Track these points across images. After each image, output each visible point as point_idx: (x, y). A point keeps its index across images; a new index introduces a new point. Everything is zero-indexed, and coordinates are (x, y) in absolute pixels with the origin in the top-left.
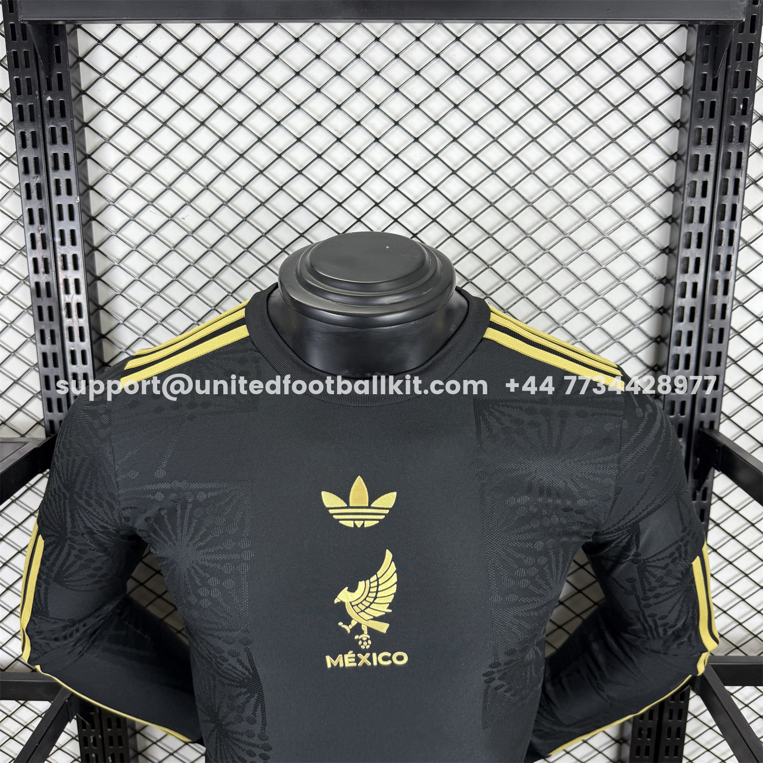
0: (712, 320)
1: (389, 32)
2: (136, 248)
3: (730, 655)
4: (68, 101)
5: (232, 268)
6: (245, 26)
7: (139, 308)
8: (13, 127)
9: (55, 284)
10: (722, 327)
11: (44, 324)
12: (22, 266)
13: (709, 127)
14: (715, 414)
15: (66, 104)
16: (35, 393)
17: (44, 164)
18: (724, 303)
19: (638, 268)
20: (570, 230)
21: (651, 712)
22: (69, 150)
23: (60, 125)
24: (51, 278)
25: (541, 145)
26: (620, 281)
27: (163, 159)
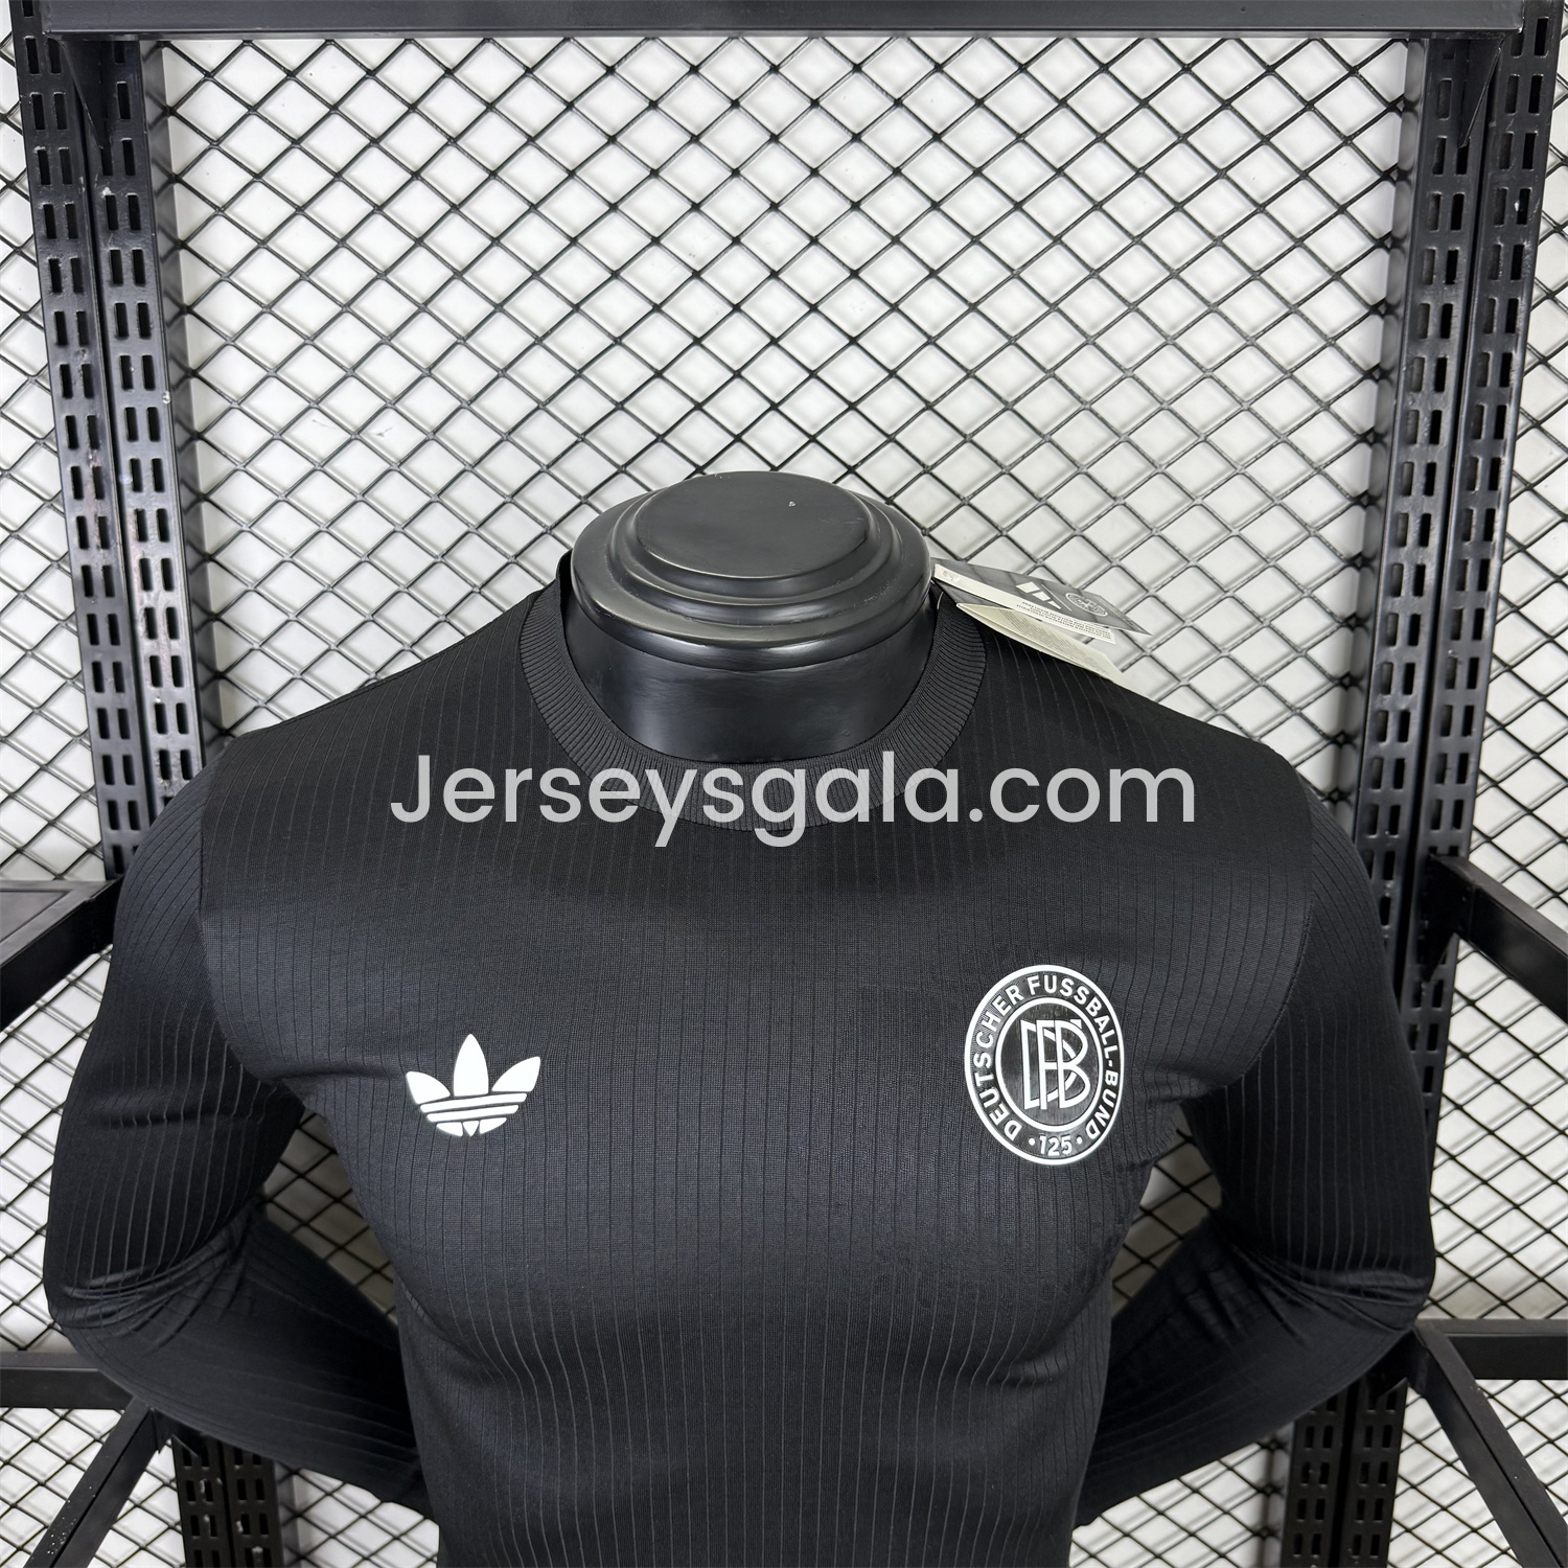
0: (1456, 643)
1: (799, 55)
2: (286, 496)
3: (1490, 1317)
4: (146, 196)
5: (480, 536)
6: (505, 41)
7: (292, 617)
8: (33, 249)
9: (122, 570)
10: (1475, 655)
11: (99, 651)
12: (54, 533)
13: (1451, 249)
14: (1460, 831)
15: (141, 203)
16: (83, 790)
17: (97, 326)
18: (1479, 606)
19: (1306, 533)
20: (1169, 458)
21: (1329, 1432)
22: (148, 296)
23: (128, 246)
24: (113, 557)
25: (1108, 286)
26: (1268, 562)
27: (340, 314)
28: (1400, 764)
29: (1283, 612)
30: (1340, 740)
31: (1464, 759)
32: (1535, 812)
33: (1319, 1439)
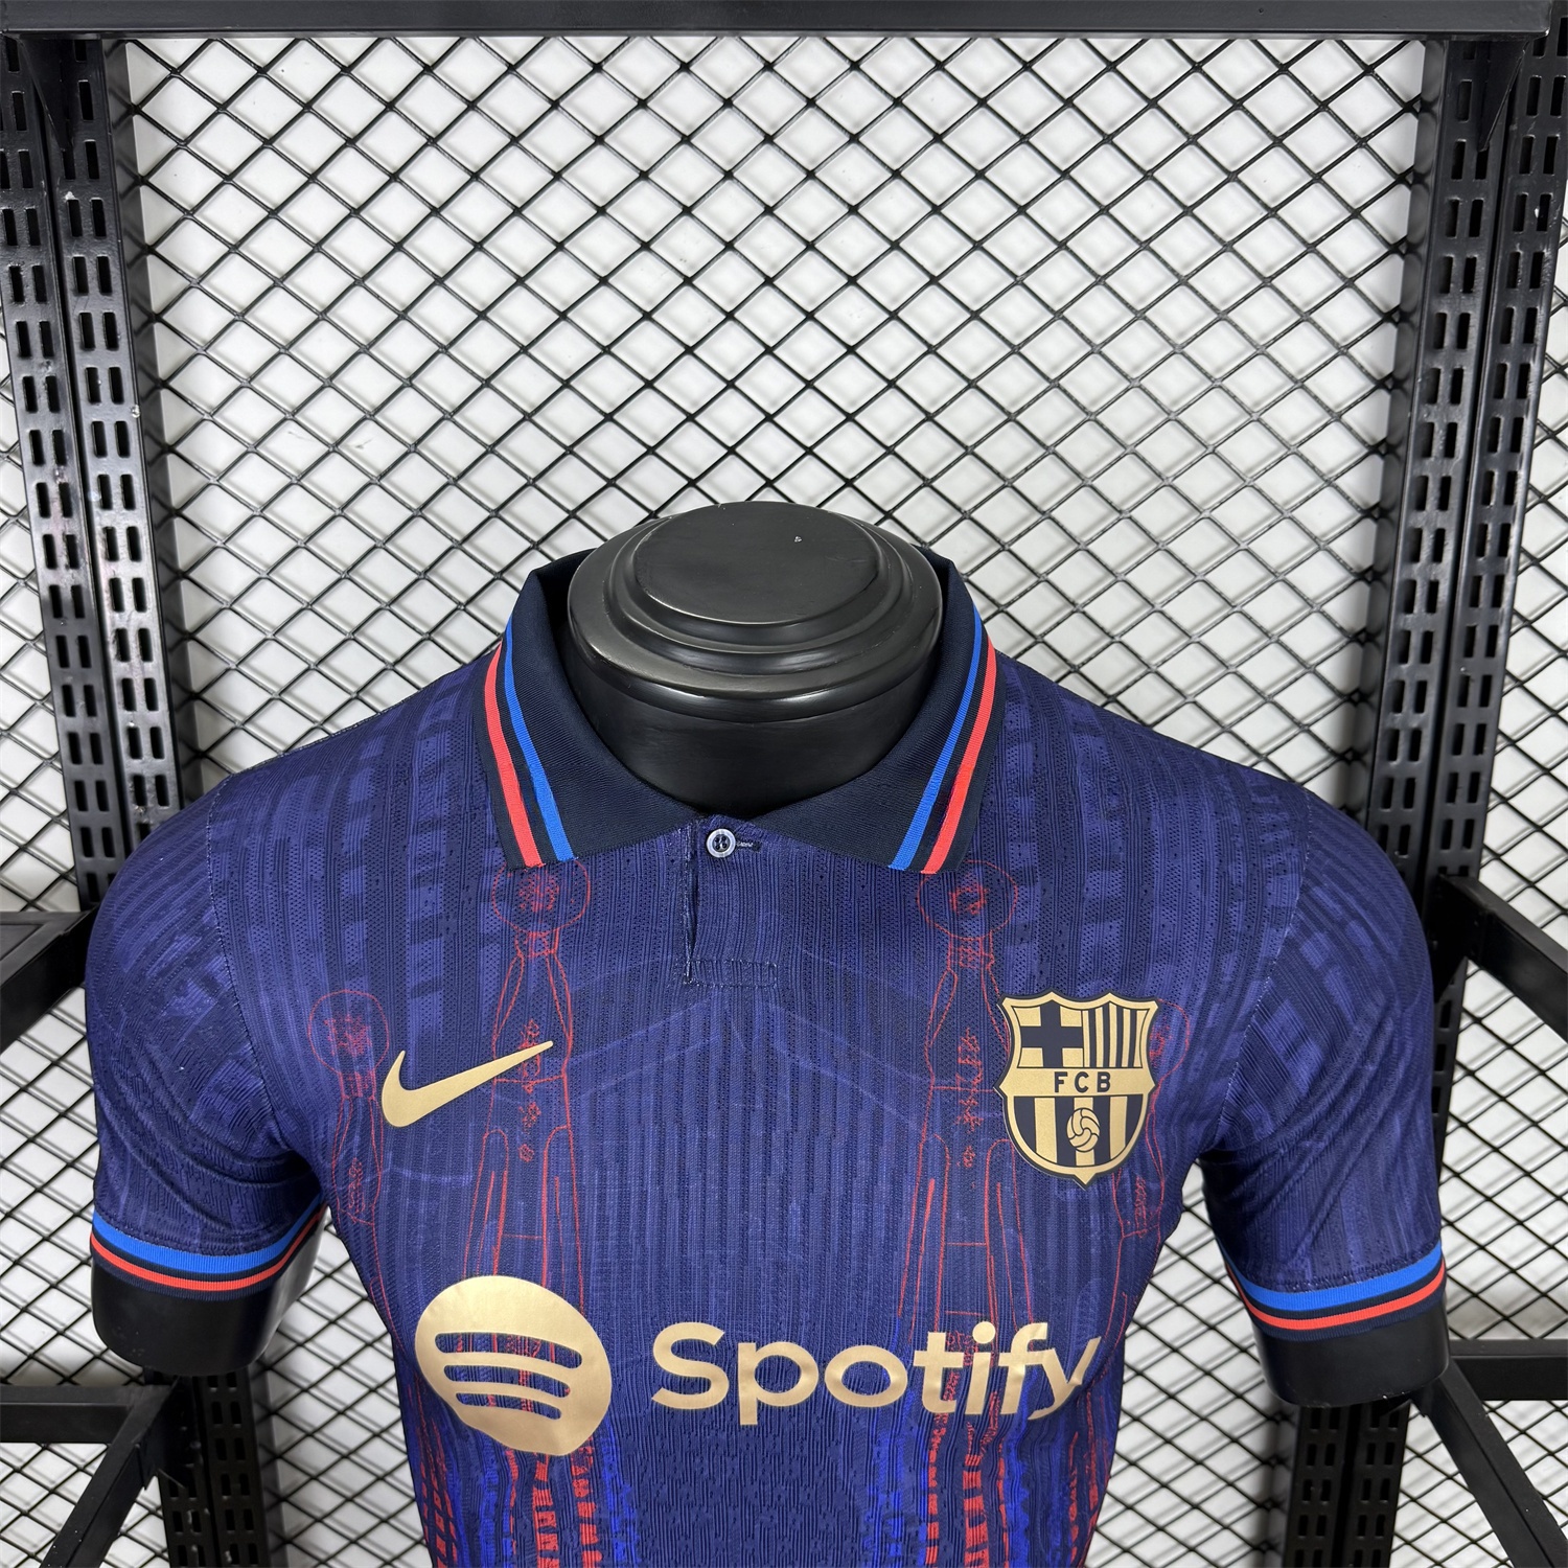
0: (1468, 660)
1: (792, 53)
2: (261, 511)
3: (1489, 1336)
4: (111, 200)
5: (464, 551)
6: (489, 40)
7: (270, 636)
9: (91, 590)
10: (1488, 672)
11: (70, 674)
12: (20, 550)
13: (1469, 256)
14: (1470, 850)
15: (106, 207)
16: (55, 814)
17: (62, 337)
18: (1493, 623)
19: (1314, 547)
20: (1175, 471)
21: (1331, 1450)
22: (115, 305)
23: (92, 252)
24: (82, 577)
25: (1115, 293)
26: (1276, 576)
27: (315, 323)
28: (1411, 784)
29: (1291, 627)
30: (1347, 757)
31: (1475, 778)
32: (1546, 829)
33: (1321, 1457)
